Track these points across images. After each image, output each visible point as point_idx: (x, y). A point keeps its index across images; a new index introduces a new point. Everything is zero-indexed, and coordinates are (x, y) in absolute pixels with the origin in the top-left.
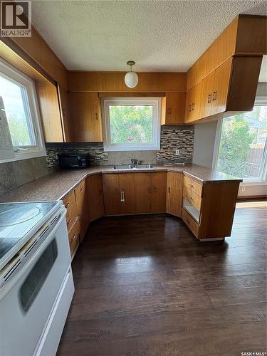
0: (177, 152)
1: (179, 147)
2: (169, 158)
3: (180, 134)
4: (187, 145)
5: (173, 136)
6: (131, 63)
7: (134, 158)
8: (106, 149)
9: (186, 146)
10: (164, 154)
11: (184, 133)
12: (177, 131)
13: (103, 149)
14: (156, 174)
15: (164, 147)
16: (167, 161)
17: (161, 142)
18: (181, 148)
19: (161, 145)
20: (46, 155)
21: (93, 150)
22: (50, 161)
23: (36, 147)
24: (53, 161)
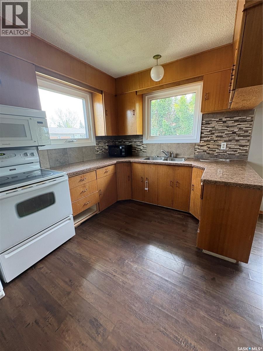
0: (223, 146)
1: (227, 139)
2: (211, 152)
3: (230, 123)
4: (239, 136)
5: (219, 126)
6: (157, 57)
7: (170, 150)
8: (145, 141)
9: (237, 138)
10: (205, 148)
11: (236, 121)
12: (224, 119)
13: (142, 142)
14: (180, 168)
15: (205, 139)
16: (208, 156)
17: (202, 133)
18: (230, 141)
19: (201, 137)
20: (95, 145)
21: (135, 142)
22: (99, 149)
23: (89, 139)
24: (103, 150)
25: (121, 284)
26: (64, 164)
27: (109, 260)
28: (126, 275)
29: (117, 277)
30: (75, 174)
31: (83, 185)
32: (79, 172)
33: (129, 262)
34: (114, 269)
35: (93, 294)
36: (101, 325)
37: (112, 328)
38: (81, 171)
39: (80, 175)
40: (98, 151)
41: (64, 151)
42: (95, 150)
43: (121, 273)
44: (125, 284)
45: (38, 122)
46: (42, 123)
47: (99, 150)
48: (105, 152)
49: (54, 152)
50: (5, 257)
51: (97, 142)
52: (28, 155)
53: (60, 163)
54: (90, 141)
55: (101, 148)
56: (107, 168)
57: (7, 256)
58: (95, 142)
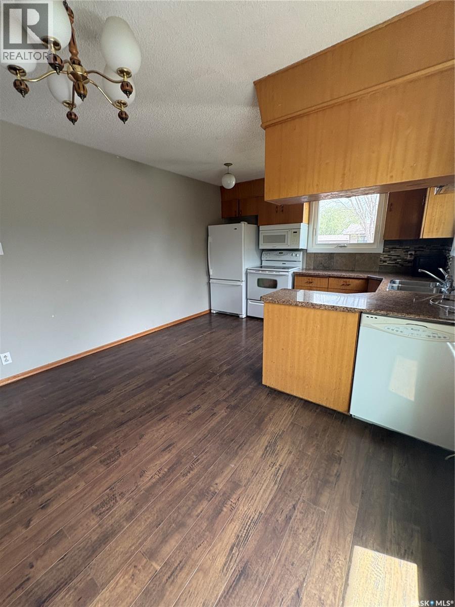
22: (389, 259)
23: (373, 244)
24: (398, 260)
26: (328, 269)
30: (301, 274)
32: (305, 274)
38: (308, 273)
39: (308, 277)
40: (385, 262)
41: (331, 256)
42: (379, 260)
45: (294, 232)
46: (296, 232)
48: (402, 265)
49: (320, 255)
50: (249, 302)
51: (386, 249)
52: (294, 255)
53: (324, 266)
54: (376, 247)
55: (393, 257)
56: (348, 280)
57: (250, 302)
58: (383, 247)
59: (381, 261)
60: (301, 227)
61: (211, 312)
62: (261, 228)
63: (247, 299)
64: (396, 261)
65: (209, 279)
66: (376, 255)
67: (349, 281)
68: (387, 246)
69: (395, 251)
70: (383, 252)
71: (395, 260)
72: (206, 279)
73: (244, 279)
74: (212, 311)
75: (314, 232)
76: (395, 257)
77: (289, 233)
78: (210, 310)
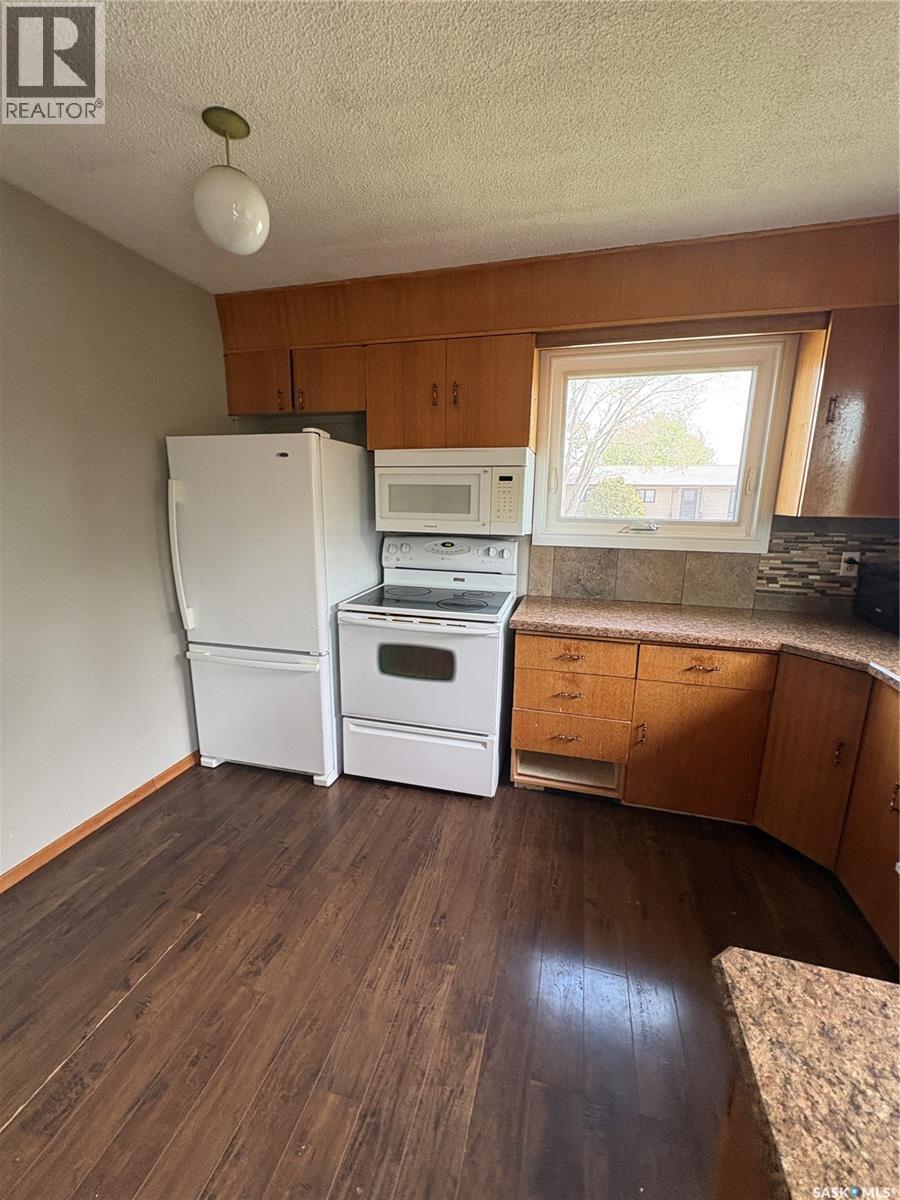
20: (763, 551)
22: (785, 573)
23: (737, 524)
24: (810, 577)
25: (368, 976)
26: (598, 597)
27: (439, 916)
28: (400, 979)
29: (389, 956)
30: (540, 629)
31: (567, 675)
32: (555, 629)
33: (448, 979)
34: (411, 940)
35: (337, 915)
36: (268, 962)
37: (259, 989)
38: (566, 627)
39: (563, 640)
40: (773, 580)
41: (608, 557)
42: (755, 574)
43: (402, 964)
44: (369, 986)
45: (502, 479)
46: (509, 479)
47: (785, 576)
48: (823, 592)
49: (573, 555)
50: (349, 726)
51: (774, 541)
52: (493, 552)
53: (585, 589)
54: (742, 535)
55: (797, 568)
56: (706, 653)
57: (353, 728)
58: (768, 538)
59: (760, 578)
60: (527, 464)
61: (198, 764)
62: (381, 457)
63: (340, 718)
64: (805, 580)
65: (185, 643)
66: (748, 560)
67: (710, 658)
68: (781, 534)
69: (802, 549)
70: (769, 552)
71: (803, 575)
72: (169, 645)
73: (325, 644)
74: (204, 761)
75: (553, 480)
76: (806, 569)
77: (486, 479)
78: (197, 755)
